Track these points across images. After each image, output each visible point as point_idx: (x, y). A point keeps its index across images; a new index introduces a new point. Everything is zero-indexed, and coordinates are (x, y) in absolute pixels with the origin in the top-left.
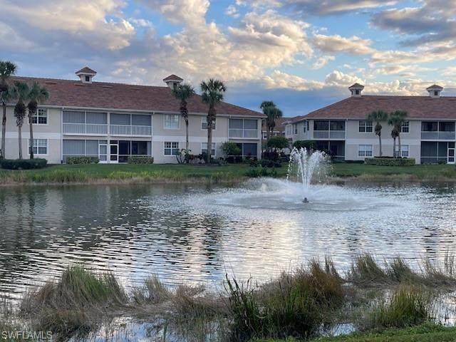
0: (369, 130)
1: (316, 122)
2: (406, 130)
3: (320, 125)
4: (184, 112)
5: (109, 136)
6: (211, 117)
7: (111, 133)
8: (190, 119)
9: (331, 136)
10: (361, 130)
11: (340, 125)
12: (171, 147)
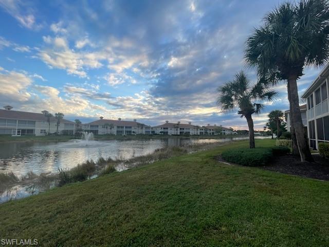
1: (91, 125)
2: (113, 128)
5: (17, 128)
6: (58, 123)
10: (103, 127)
12: (43, 131)
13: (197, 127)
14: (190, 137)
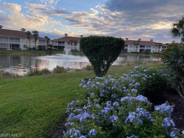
0: (70, 44)
1: (58, 41)
2: (77, 44)
3: (59, 42)
4: (29, 38)
5: (9, 43)
6: (36, 40)
7: (9, 42)
8: (30, 40)
9: (61, 45)
10: (68, 44)
11: (63, 42)
12: (25, 46)
13: (160, 45)
14: (150, 55)
